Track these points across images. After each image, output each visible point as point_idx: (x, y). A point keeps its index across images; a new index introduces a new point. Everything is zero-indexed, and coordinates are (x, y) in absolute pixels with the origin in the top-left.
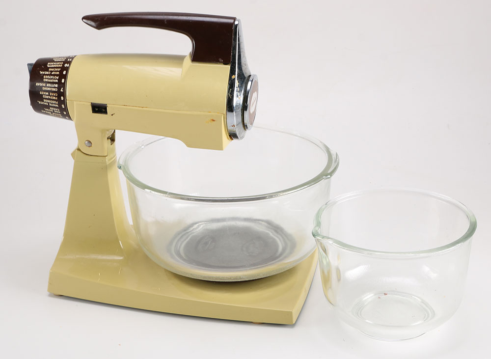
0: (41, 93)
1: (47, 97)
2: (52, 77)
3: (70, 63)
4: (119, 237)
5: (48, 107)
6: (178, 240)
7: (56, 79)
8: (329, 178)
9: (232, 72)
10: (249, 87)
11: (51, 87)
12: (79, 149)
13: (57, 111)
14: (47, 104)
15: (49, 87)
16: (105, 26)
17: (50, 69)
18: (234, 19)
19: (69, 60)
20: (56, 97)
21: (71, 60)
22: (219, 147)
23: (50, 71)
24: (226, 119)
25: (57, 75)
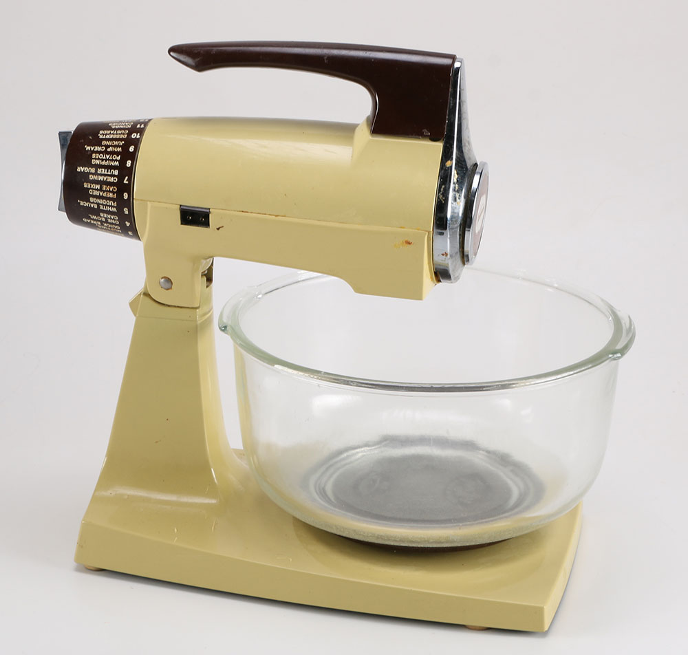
0: (85, 186)
1: (98, 193)
2: (108, 157)
3: (141, 131)
4: (211, 463)
5: (97, 212)
6: (323, 473)
7: (116, 160)
8: (619, 358)
9: (447, 155)
10: (475, 185)
11: (105, 175)
12: (146, 294)
13: (114, 219)
14: (96, 207)
15: (101, 175)
16: (212, 65)
17: (104, 143)
18: (453, 58)
19: (138, 126)
20: (114, 193)
21: (142, 126)
22: (417, 294)
23: (105, 146)
24: (431, 242)
25: (117, 153)
